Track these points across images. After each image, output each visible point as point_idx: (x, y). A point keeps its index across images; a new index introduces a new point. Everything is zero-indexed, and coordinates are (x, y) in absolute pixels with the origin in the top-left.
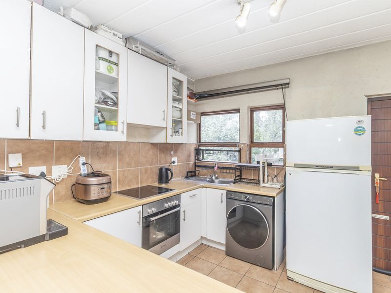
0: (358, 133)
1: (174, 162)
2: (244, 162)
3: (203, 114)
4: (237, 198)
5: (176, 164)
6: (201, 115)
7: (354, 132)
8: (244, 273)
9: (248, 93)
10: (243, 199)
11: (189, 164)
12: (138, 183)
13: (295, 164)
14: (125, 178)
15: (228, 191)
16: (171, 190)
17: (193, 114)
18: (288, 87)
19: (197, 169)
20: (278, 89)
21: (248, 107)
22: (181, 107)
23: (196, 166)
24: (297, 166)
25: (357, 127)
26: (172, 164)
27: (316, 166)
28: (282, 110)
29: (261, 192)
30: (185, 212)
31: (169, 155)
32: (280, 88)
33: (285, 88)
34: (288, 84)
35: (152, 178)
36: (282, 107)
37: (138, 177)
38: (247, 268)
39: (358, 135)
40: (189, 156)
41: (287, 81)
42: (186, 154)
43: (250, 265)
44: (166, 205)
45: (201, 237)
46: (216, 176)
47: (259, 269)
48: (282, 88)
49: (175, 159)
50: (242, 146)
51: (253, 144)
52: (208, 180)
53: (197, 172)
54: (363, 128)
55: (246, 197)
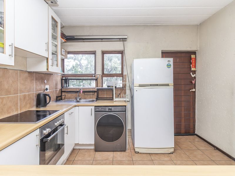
0: (168, 67)
1: (47, 89)
2: (99, 87)
3: (69, 53)
4: (103, 110)
5: (48, 91)
6: (68, 54)
7: (166, 66)
8: (112, 159)
9: (102, 41)
10: (107, 110)
11: (56, 91)
12: (17, 109)
13: (139, 85)
14: (4, 105)
15: (95, 106)
16: (56, 111)
17: (63, 51)
18: (126, 41)
19: (63, 94)
20: (120, 41)
21: (102, 51)
22: (56, 43)
23: (62, 92)
24: (140, 86)
25: (168, 64)
26: (46, 91)
27: (150, 85)
28: (121, 55)
29: (115, 104)
30: (67, 127)
31: (44, 83)
32: (121, 41)
33: (125, 41)
34: (126, 39)
35: (30, 104)
36: (122, 53)
37: (17, 104)
38: (112, 155)
39: (168, 68)
40: (56, 84)
41: (126, 37)
42: (54, 82)
43: (112, 152)
44: (56, 124)
45: (75, 144)
46: (80, 98)
47: (119, 153)
48: (123, 41)
49: (47, 86)
50: (98, 76)
51: (104, 75)
52: (75, 101)
53: (63, 97)
54: (170, 64)
55: (109, 109)
